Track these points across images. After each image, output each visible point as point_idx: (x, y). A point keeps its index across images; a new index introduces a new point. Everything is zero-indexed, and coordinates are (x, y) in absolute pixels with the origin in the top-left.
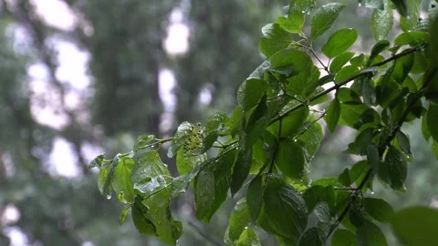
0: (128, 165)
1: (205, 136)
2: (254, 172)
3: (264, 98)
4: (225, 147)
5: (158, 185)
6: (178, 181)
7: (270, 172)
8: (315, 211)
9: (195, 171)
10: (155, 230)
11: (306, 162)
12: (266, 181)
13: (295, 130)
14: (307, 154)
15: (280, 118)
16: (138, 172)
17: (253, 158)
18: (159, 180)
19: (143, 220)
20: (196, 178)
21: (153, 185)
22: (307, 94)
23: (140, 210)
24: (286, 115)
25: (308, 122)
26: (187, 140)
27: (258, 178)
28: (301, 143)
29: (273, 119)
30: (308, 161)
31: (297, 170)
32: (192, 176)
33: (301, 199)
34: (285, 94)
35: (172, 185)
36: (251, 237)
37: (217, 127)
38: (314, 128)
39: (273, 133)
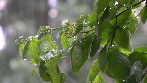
0: (35, 42)
1: (76, 26)
2: (102, 45)
3: (108, 7)
4: (87, 33)
5: (52, 56)
6: (62, 52)
7: (111, 45)
8: (134, 66)
9: (71, 46)
10: (51, 80)
11: (130, 39)
12: (109, 50)
13: (124, 22)
14: (130, 35)
15: (116, 17)
16: (41, 47)
17: (102, 38)
18: (53, 53)
19: (45, 74)
20: (72, 50)
21: (50, 55)
22: (131, 3)
23: (43, 69)
24: (119, 15)
25: (131, 18)
26: (67, 29)
27: (105, 48)
28: (127, 29)
29: (112, 17)
30: (131, 38)
31: (125, 43)
32: (70, 49)
33: (127, 60)
34: (119, 4)
35: (60, 54)
36: (101, 80)
37: (83, 22)
38: (134, 21)
39: (112, 24)
